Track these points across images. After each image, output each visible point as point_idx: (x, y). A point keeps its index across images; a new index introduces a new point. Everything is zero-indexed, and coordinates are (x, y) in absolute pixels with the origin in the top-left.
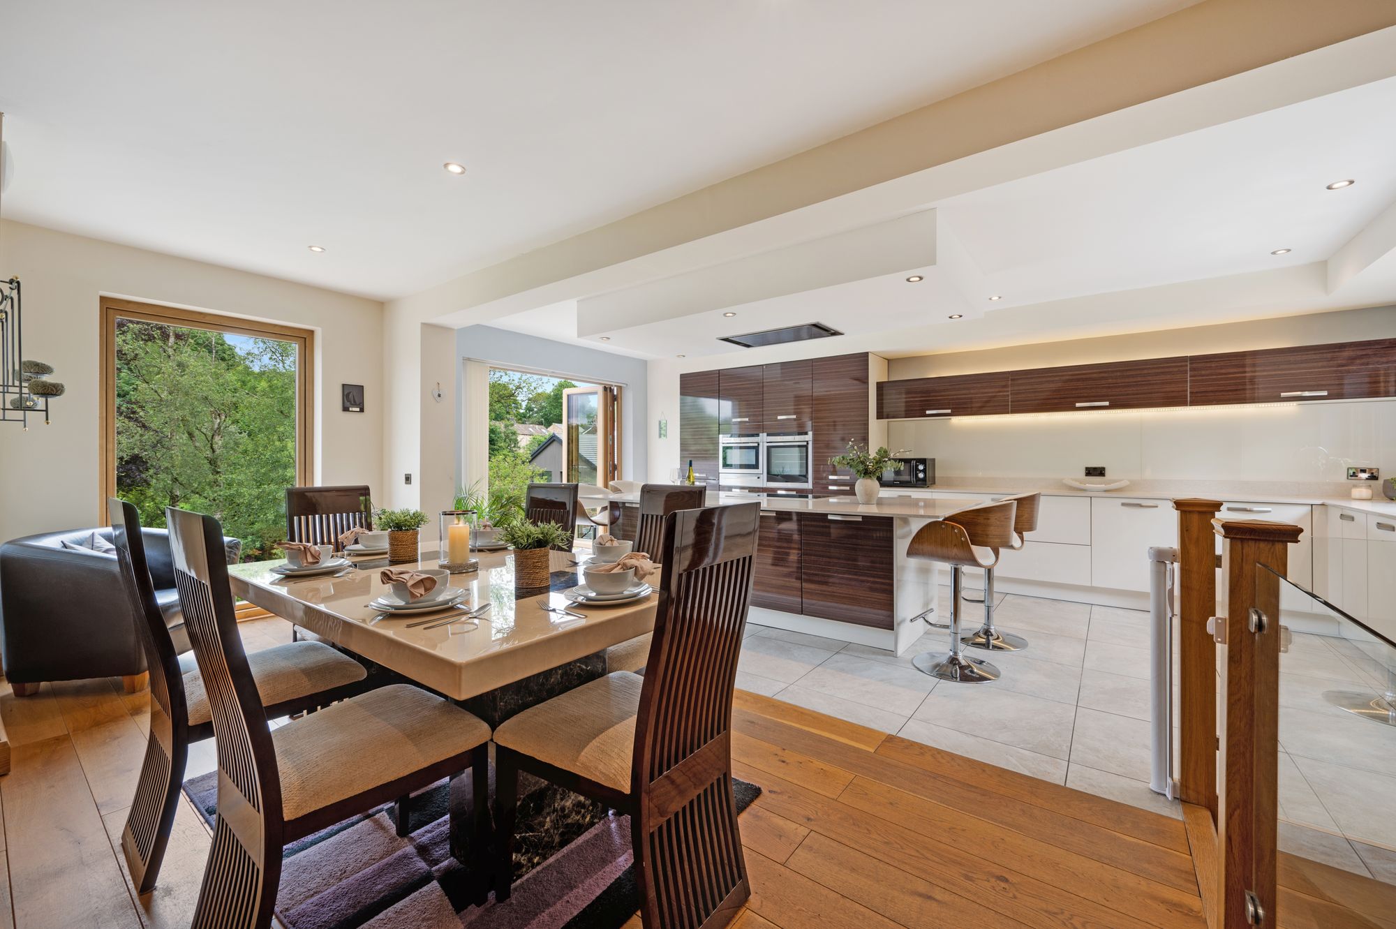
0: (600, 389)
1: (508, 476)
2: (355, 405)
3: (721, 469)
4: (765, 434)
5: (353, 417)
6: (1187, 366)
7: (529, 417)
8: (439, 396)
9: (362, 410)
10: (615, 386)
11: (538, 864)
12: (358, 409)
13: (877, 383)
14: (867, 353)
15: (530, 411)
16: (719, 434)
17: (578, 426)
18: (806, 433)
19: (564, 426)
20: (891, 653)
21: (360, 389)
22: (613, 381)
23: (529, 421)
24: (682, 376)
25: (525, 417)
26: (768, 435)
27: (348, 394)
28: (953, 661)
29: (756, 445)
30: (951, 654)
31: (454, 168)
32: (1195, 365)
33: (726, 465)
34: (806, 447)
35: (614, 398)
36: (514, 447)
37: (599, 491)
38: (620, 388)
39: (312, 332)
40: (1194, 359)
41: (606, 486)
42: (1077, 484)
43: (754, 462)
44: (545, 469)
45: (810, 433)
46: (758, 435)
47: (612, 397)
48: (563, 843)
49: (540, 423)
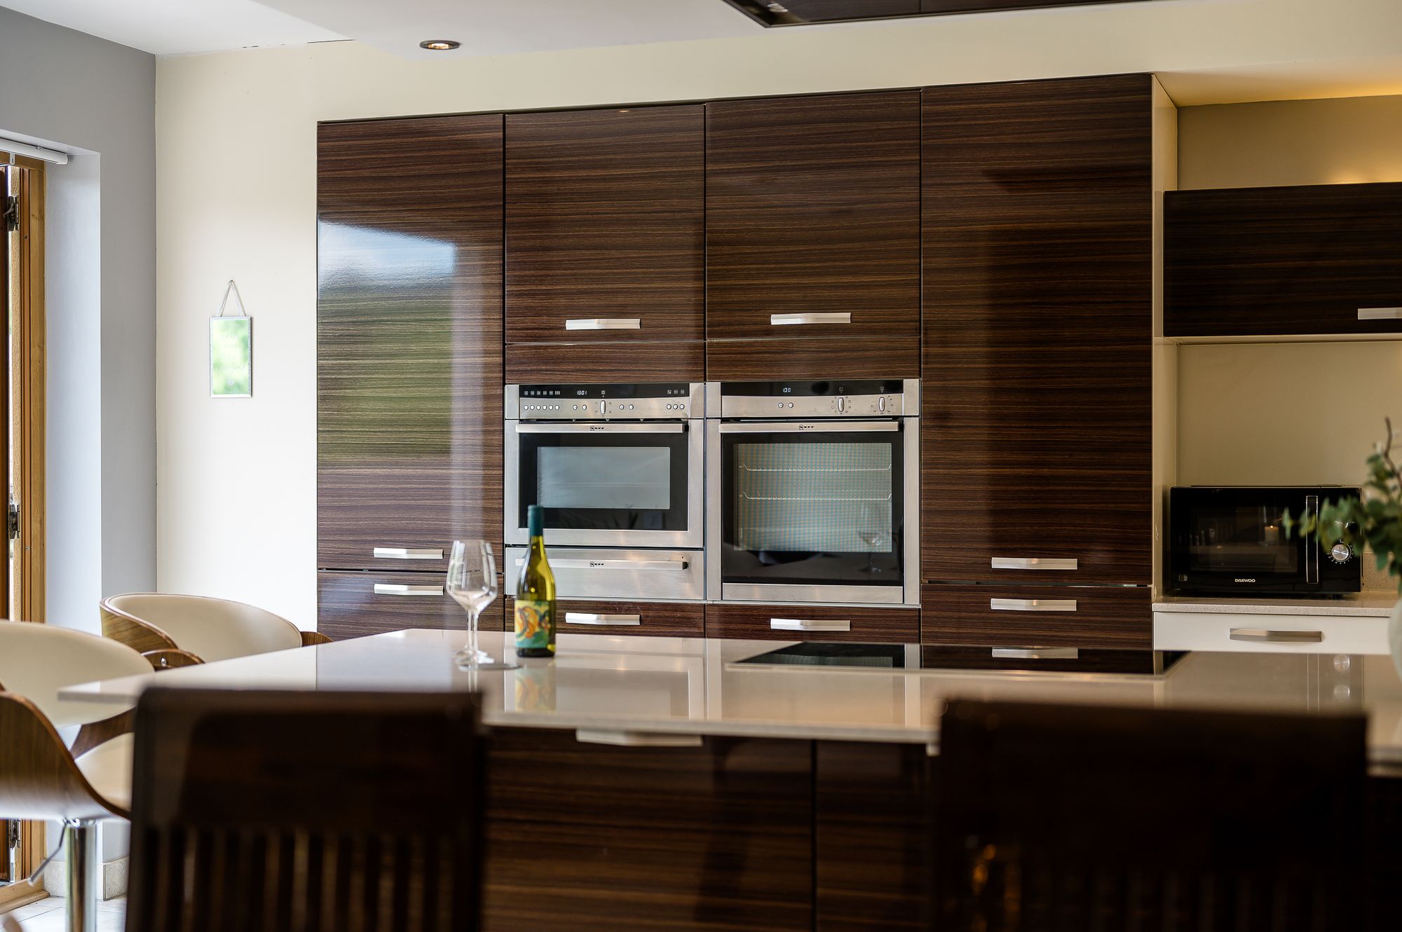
3: (514, 531)
4: (714, 387)
10: (20, 160)
13: (1166, 197)
16: (504, 384)
18: (896, 387)
24: (325, 131)
26: (727, 390)
29: (672, 429)
34: (896, 440)
45: (912, 385)
46: (683, 390)
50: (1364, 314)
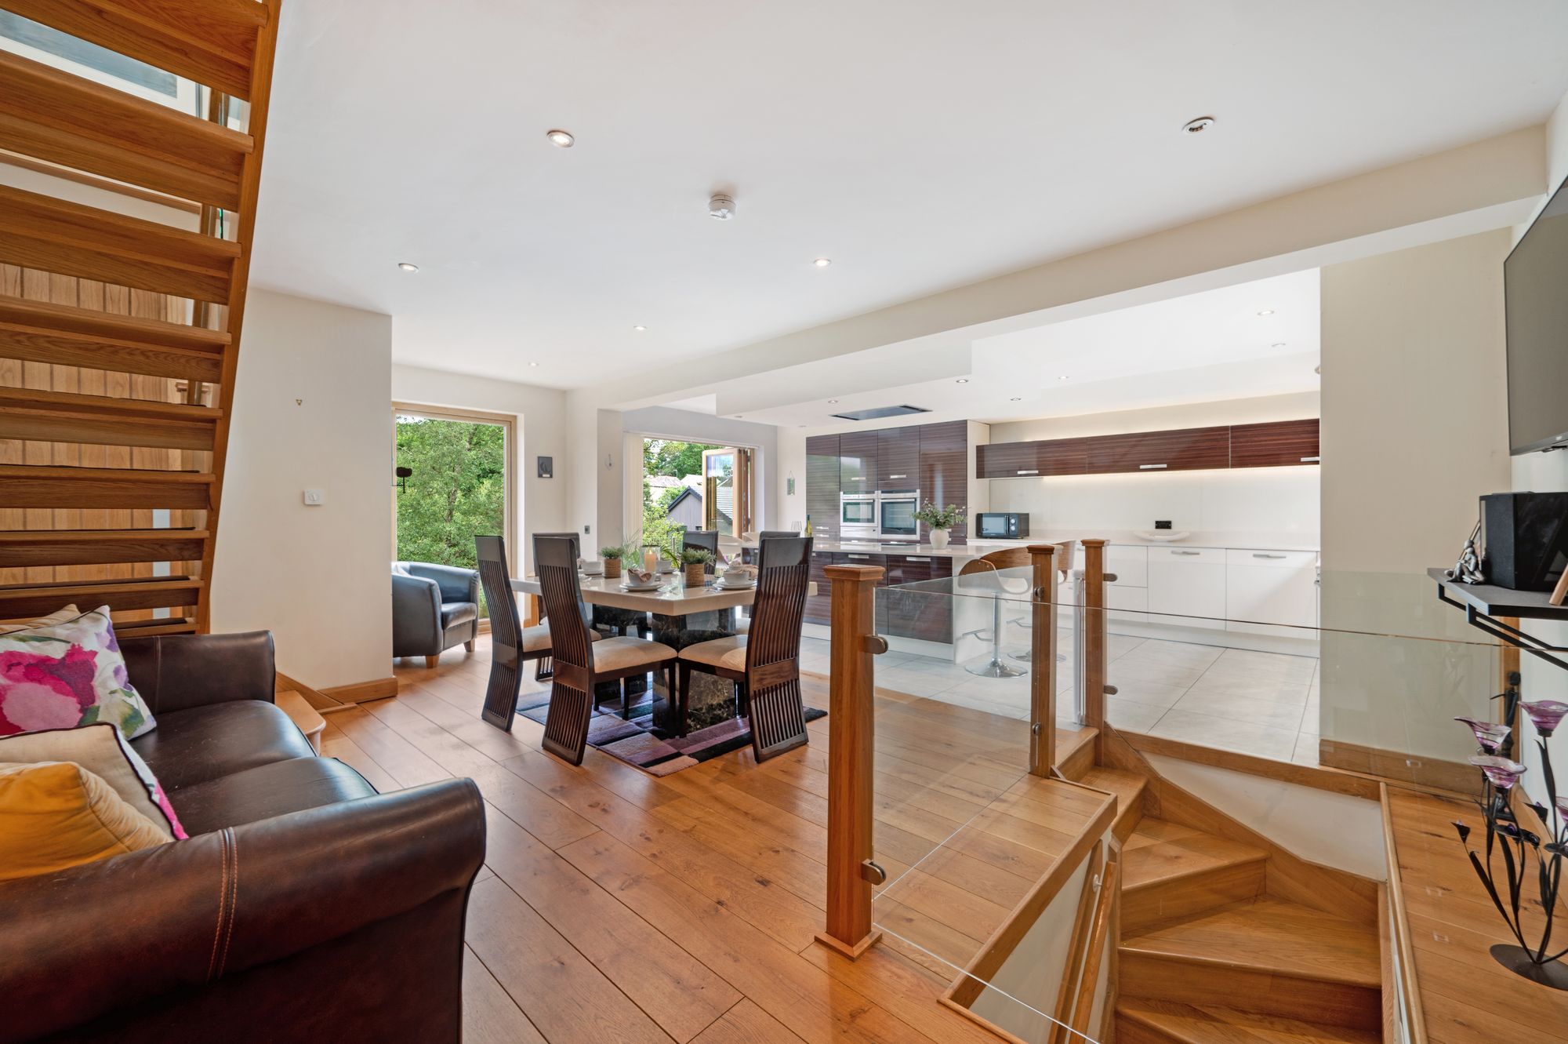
0: (735, 451)
1: (646, 530)
2: (546, 472)
3: (842, 523)
5: (546, 481)
6: (1228, 434)
7: (662, 468)
8: (610, 465)
9: (551, 476)
10: (749, 449)
11: (699, 729)
12: (549, 476)
13: (977, 447)
14: (966, 421)
15: (662, 461)
17: (715, 478)
18: (915, 492)
19: (702, 479)
20: (949, 662)
21: (550, 459)
22: (746, 446)
23: (661, 472)
24: (808, 439)
25: (657, 468)
26: (882, 492)
27: (542, 464)
28: (994, 664)
29: (872, 501)
30: (993, 660)
31: (640, 328)
32: (1235, 434)
33: (846, 520)
35: (748, 459)
36: (647, 500)
37: (734, 540)
38: (753, 450)
39: (515, 417)
40: (1234, 428)
41: (740, 536)
42: (1147, 536)
43: (870, 517)
44: (683, 524)
45: (918, 491)
46: (873, 492)
47: (745, 458)
48: (712, 723)
49: (674, 475)
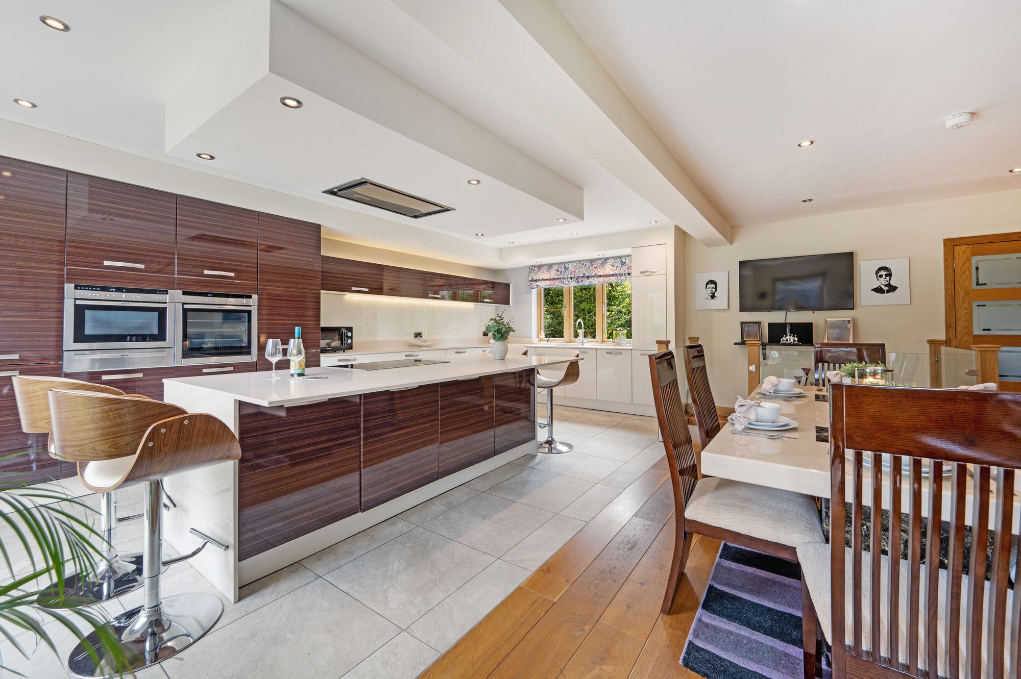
4: (180, 292)
18: (250, 297)
26: (185, 293)
34: (249, 313)
45: (256, 296)
46: (165, 292)
50: (353, 288)
